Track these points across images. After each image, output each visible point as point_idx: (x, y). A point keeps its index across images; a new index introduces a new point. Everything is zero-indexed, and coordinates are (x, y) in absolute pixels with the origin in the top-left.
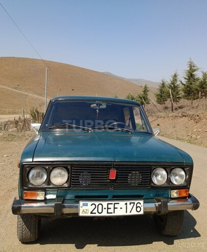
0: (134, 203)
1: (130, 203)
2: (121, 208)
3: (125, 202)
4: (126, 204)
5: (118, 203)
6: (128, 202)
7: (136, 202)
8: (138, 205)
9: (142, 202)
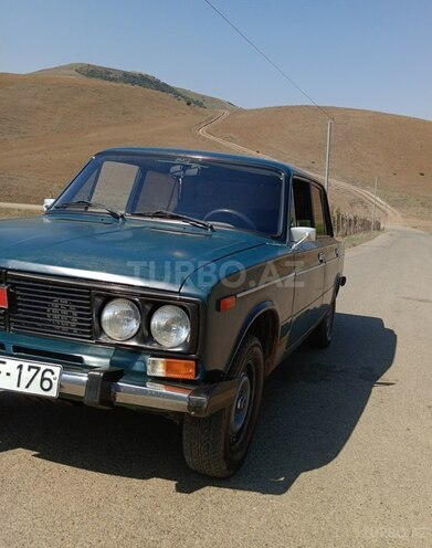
0: (38, 369)
1: (30, 368)
2: (8, 374)
3: (19, 363)
4: (20, 367)
5: (4, 363)
6: (26, 365)
7: (43, 367)
8: (48, 375)
9: (57, 369)
